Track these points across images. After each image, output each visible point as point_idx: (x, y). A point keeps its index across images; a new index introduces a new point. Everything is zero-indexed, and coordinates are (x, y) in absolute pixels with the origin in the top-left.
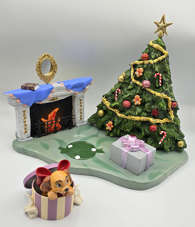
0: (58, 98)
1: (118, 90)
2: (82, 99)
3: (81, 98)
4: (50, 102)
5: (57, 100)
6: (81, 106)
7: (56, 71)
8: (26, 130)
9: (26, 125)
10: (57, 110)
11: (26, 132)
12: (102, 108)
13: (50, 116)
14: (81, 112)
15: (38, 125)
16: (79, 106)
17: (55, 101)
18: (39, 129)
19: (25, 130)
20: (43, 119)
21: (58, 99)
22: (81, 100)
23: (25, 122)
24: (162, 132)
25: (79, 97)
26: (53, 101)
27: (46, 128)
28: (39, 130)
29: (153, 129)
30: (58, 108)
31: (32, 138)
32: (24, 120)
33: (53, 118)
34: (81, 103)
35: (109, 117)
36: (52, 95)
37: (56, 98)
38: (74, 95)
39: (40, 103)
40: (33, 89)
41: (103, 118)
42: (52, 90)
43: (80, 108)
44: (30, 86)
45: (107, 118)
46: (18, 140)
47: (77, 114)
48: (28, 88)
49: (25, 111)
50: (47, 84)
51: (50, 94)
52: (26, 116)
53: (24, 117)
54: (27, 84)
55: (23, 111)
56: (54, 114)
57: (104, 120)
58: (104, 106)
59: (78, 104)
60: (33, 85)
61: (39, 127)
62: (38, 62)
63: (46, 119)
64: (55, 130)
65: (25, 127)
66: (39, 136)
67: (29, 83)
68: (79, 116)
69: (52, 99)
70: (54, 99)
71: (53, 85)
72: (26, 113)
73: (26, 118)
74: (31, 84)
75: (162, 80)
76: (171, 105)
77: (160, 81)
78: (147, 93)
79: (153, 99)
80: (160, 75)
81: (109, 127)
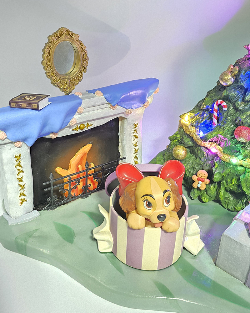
0: (90, 123)
2: (138, 124)
3: (135, 122)
4: (75, 132)
5: (89, 128)
6: (137, 137)
7: (85, 66)
8: (23, 197)
9: (22, 187)
10: (87, 148)
11: (23, 201)
12: (183, 142)
13: (74, 161)
14: (135, 150)
15: (49, 186)
16: (133, 138)
17: (85, 129)
18: (52, 192)
20: (59, 170)
21: (91, 125)
22: (136, 125)
23: (20, 180)
25: (133, 121)
26: (79, 131)
27: (67, 190)
28: (52, 195)
30: (91, 145)
31: (36, 212)
32: (19, 177)
33: (79, 166)
34: (135, 131)
35: (198, 160)
36: (80, 118)
37: (86, 124)
38: (123, 115)
39: (54, 137)
40: (35, 106)
41: (185, 163)
42: (78, 108)
43: (134, 142)
44: (29, 100)
45: (194, 163)
46: (8, 220)
47: (128, 154)
48: (24, 105)
49: (20, 155)
50: (66, 94)
51: (74, 116)
52: (22, 167)
53: (18, 170)
54: (24, 97)
55: (16, 157)
56: (82, 157)
57: (188, 167)
58: (185, 138)
59: (130, 135)
60: (35, 97)
61: (52, 188)
62: (47, 47)
63: (67, 168)
64: (86, 193)
65: (22, 191)
66: (52, 207)
67: (27, 95)
68: (132, 157)
69: (78, 127)
70: (82, 126)
71: (79, 96)
72: (22, 161)
73: (23, 172)
74: (31, 96)
81: (200, 182)
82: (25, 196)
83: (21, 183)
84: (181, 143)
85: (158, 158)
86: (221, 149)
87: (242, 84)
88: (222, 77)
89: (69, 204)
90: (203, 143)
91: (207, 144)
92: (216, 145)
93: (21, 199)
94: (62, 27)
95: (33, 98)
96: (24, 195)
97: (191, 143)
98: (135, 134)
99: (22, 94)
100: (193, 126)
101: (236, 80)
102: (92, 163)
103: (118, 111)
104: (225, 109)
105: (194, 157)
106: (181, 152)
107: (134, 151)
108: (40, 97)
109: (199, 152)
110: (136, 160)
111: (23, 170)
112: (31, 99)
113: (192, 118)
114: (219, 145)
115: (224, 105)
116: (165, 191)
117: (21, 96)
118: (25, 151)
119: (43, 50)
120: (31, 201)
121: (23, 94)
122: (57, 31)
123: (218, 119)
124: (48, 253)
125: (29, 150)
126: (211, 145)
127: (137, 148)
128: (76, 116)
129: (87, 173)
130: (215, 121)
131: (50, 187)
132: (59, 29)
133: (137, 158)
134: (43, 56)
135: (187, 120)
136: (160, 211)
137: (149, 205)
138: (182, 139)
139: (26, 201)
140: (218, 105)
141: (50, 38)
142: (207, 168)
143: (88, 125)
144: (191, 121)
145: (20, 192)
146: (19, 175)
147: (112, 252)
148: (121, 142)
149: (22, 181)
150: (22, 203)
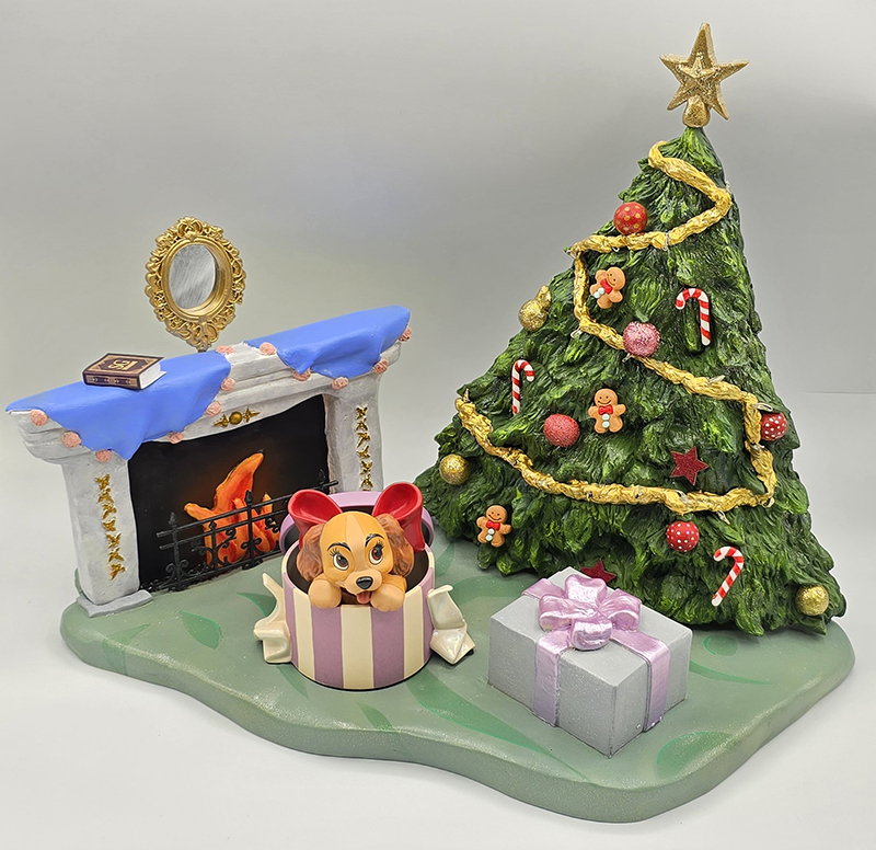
0: (252, 411)
1: (524, 365)
2: (365, 409)
3: (360, 404)
4: (221, 430)
5: (252, 420)
6: (366, 438)
7: (239, 290)
8: (115, 562)
9: (114, 541)
10: (254, 461)
11: (116, 571)
12: (459, 447)
13: (223, 490)
14: (365, 465)
15: (168, 539)
16: (358, 440)
17: (243, 423)
18: (176, 553)
19: (112, 563)
20: (191, 508)
21: (255, 414)
22: (361, 412)
23: (110, 527)
24: (725, 550)
25: (353, 402)
26: (230, 427)
27: (209, 549)
28: (177, 559)
30: (261, 455)
31: (145, 595)
32: (107, 521)
33: (237, 501)
34: (362, 426)
36: (227, 402)
37: (244, 412)
38: (328, 392)
39: (175, 440)
40: (133, 382)
41: (464, 492)
42: (222, 381)
43: (361, 449)
44: (121, 370)
45: (482, 492)
46: (87, 607)
47: (347, 475)
48: (112, 380)
49: (108, 478)
50: (199, 351)
51: (216, 398)
52: (112, 501)
53: (106, 506)
54: (111, 362)
55: (99, 481)
56: (242, 482)
57: (470, 500)
58: (463, 438)
59: (350, 432)
60: (134, 363)
61: (175, 544)
63: (209, 504)
64: (251, 557)
65: (114, 549)
67: (117, 357)
68: (357, 481)
69: (227, 418)
70: (235, 415)
71: (227, 357)
72: (113, 489)
73: (115, 511)
74: (125, 359)
75: (712, 319)
76: (759, 430)
77: (705, 325)
78: (648, 378)
79: (678, 406)
80: (703, 297)
81: (491, 531)
82: (122, 559)
83: (111, 533)
84: (458, 450)
89: (215, 580)
90: (494, 450)
91: (502, 451)
92: (519, 453)
93: (113, 566)
95: (130, 366)
96: (117, 557)
97: (473, 449)
98: (360, 431)
99: (109, 354)
102: (266, 495)
104: (530, 379)
106: (454, 467)
107: (361, 468)
108: (142, 362)
110: (367, 487)
111: (115, 506)
112: (124, 366)
114: (526, 452)
115: (528, 371)
116: (370, 536)
117: (105, 359)
118: (118, 470)
119: (147, 265)
120: (134, 571)
121: (109, 356)
125: (125, 467)
126: (511, 452)
127: (367, 462)
128: (221, 398)
129: (250, 515)
130: (517, 403)
131: (172, 540)
133: (370, 483)
134: (147, 276)
137: (342, 562)
138: (459, 439)
139: (123, 569)
140: (519, 371)
141: (160, 240)
142: (506, 500)
143: (249, 414)
145: (111, 550)
146: (107, 517)
147: (290, 663)
148: (332, 449)
149: (114, 529)
150: (115, 573)
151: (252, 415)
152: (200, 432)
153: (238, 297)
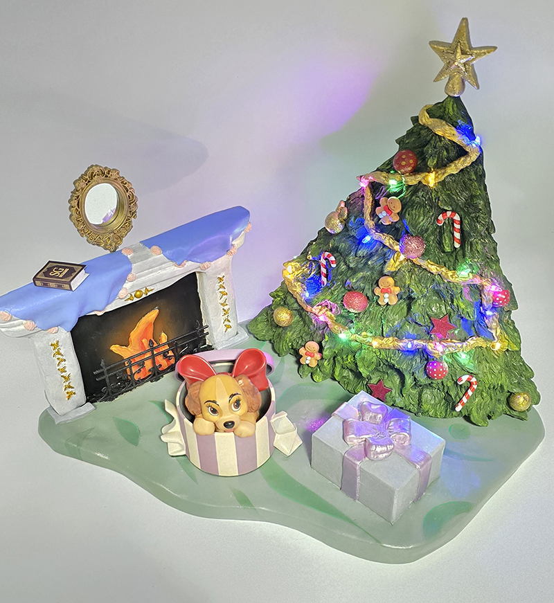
0: (149, 288)
1: (329, 256)
2: (224, 277)
3: (219, 274)
4: (130, 302)
5: (149, 294)
6: (224, 294)
7: (133, 210)
8: (71, 390)
9: (67, 378)
10: (154, 314)
11: (70, 395)
13: (134, 335)
14: (225, 310)
15: (102, 374)
16: (219, 295)
17: (144, 296)
18: (107, 381)
19: (66, 391)
20: (115, 348)
21: (152, 290)
22: (221, 279)
23: (63, 370)
24: (465, 378)
25: (215, 274)
26: (136, 300)
27: (128, 375)
28: (108, 384)
29: (437, 375)
30: (158, 310)
31: (89, 406)
32: (61, 367)
33: (144, 341)
34: (222, 287)
35: (306, 328)
36: (132, 287)
37: (143, 290)
38: (199, 270)
39: (100, 314)
40: (67, 286)
41: (290, 331)
42: (127, 275)
43: (222, 301)
44: (58, 277)
45: (302, 332)
46: (54, 417)
47: (214, 318)
48: (52, 284)
49: (58, 342)
50: (111, 252)
51: (124, 286)
52: (62, 355)
53: (58, 359)
54: (50, 270)
55: (52, 345)
56: (147, 328)
57: (295, 336)
58: (289, 298)
59: (214, 292)
60: (66, 271)
61: (106, 376)
62: (74, 198)
63: (126, 344)
64: (156, 374)
65: (67, 383)
66: (111, 396)
67: (55, 264)
68: (221, 320)
69: (133, 295)
70: (138, 293)
71: (129, 256)
72: (62, 348)
73: (65, 360)
74: (61, 267)
75: (462, 231)
76: (491, 302)
77: (457, 235)
78: (416, 269)
79: (436, 288)
80: (457, 218)
81: (309, 358)
82: (73, 388)
83: (63, 374)
84: (285, 304)
85: (260, 318)
86: (333, 315)
87: (353, 233)
88: (329, 219)
89: (134, 390)
90: (309, 308)
91: (315, 309)
92: (327, 311)
93: (68, 393)
94: (92, 166)
95: (64, 273)
96: (70, 387)
97: (296, 305)
98: (221, 290)
99: (50, 262)
100: (298, 281)
101: (346, 228)
102: (163, 334)
103: (189, 267)
104: (334, 266)
105: (302, 323)
106: (283, 316)
107: (223, 313)
108: (72, 270)
109: (307, 318)
110: (227, 323)
111: (64, 357)
112: (61, 273)
113: (297, 269)
114: (331, 310)
115: (332, 261)
116: (232, 396)
117: (47, 267)
118: (64, 337)
119: (69, 201)
121: (50, 264)
122: (86, 174)
123: (327, 276)
124: (107, 458)
125: (69, 334)
126: (321, 310)
127: (226, 308)
128: (127, 285)
129: (153, 353)
130: (324, 279)
131: (104, 375)
132: (89, 168)
133: (229, 320)
134: (70, 209)
135: (292, 272)
136: (228, 417)
137: (214, 411)
138: (286, 298)
139: (74, 393)
140: (326, 259)
141: (77, 184)
142: (318, 339)
143: (147, 291)
144: (296, 273)
145: (65, 384)
146: (61, 365)
147: (185, 455)
148: (203, 302)
149: (66, 371)
150: (69, 397)
151: (149, 291)
152: (116, 306)
153: (133, 214)
